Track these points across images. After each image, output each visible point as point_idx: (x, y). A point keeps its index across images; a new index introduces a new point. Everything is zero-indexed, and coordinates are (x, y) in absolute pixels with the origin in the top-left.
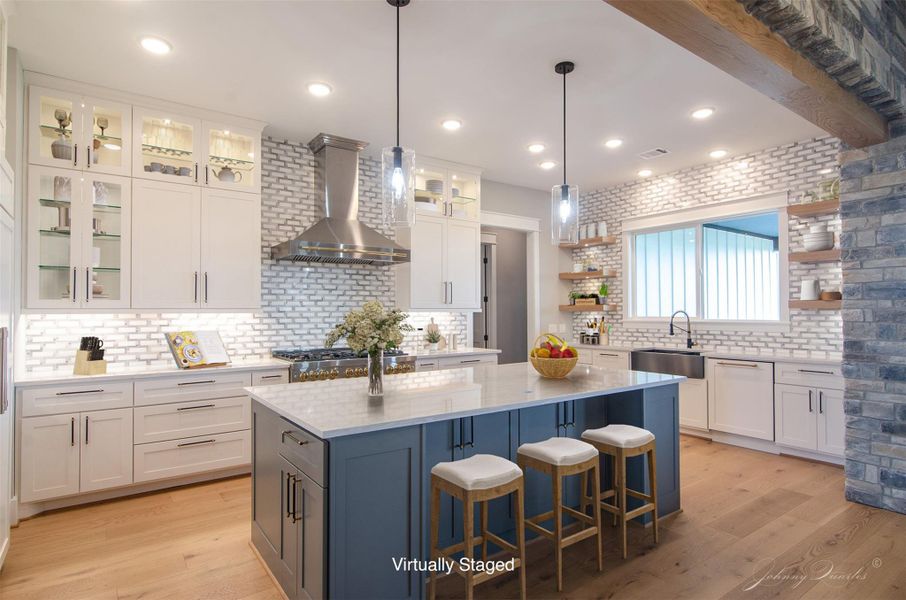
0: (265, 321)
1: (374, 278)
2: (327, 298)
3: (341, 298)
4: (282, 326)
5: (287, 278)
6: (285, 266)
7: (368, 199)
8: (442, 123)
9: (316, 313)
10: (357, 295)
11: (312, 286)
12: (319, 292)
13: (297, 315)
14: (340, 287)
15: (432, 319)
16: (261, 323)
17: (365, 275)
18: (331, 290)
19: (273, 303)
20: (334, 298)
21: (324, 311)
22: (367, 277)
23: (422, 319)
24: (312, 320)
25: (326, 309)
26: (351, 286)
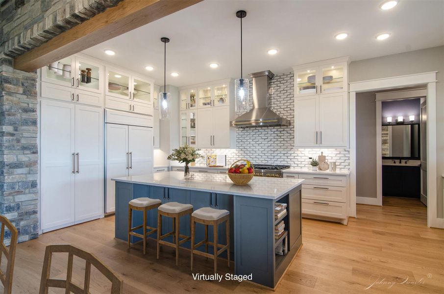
0: (240, 152)
1: (286, 132)
2: (263, 142)
3: (269, 142)
4: (246, 154)
5: (247, 135)
6: (247, 130)
7: (282, 94)
8: (267, 51)
9: (259, 149)
10: (277, 141)
11: (257, 138)
12: (260, 140)
13: (251, 150)
14: (269, 138)
15: (322, 153)
16: (239, 153)
17: (281, 131)
18: (265, 139)
19: (243, 145)
20: (266, 142)
21: (262, 148)
22: (282, 132)
23: (315, 152)
24: (257, 152)
25: (263, 147)
26: (274, 136)
